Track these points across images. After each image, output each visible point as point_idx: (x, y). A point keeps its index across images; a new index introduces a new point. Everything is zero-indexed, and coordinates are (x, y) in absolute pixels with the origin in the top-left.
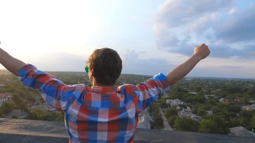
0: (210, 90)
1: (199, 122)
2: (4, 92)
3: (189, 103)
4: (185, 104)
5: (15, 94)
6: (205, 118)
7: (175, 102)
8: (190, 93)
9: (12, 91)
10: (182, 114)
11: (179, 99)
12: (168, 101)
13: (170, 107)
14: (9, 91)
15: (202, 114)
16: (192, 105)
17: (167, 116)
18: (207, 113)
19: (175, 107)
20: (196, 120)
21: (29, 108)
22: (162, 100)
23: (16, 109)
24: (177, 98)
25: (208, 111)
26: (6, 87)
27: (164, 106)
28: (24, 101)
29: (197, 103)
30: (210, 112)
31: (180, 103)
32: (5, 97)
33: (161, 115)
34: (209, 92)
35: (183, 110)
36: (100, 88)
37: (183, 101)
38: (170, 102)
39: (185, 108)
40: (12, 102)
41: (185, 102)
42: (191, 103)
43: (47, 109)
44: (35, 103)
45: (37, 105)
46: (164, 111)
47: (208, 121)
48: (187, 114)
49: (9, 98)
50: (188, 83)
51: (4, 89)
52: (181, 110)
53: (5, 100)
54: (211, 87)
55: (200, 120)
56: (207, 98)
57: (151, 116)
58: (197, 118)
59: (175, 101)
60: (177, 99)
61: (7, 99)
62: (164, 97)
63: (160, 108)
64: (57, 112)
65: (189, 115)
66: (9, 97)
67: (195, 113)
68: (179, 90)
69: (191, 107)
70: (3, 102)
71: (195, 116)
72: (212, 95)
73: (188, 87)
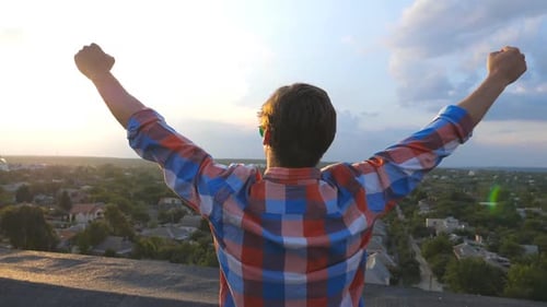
0: (531, 199)
1: (505, 270)
2: (91, 202)
3: (481, 227)
4: (472, 229)
5: (110, 204)
6: (520, 262)
7: (445, 224)
8: (482, 203)
9: (105, 200)
10: (462, 251)
11: (456, 218)
12: (428, 222)
13: (435, 235)
14: (98, 200)
15: (512, 252)
16: (486, 231)
17: (428, 256)
18: (524, 250)
19: (446, 235)
20: (498, 265)
21: (137, 234)
22: (414, 219)
23: (113, 234)
24: (450, 215)
25: (527, 247)
26: (93, 192)
27: (421, 232)
28: (128, 218)
29: (500, 227)
30: (532, 249)
31: (459, 227)
32: (92, 212)
33: (414, 254)
34: (528, 202)
35: (466, 244)
36: (285, 171)
37: (465, 221)
38: (435, 223)
39: (469, 238)
40: (105, 222)
41: (470, 225)
42: (485, 225)
43: (172, 236)
44: (149, 224)
45: (152, 227)
46: (419, 245)
47: (527, 268)
48: (475, 251)
49: (99, 214)
50: (474, 183)
51: (89, 196)
52: (461, 241)
53: (91, 218)
54: (533, 191)
55: (508, 266)
56: (523, 215)
57: (391, 254)
58: (499, 261)
59: (445, 222)
60: (451, 219)
61: (96, 216)
62: (420, 213)
63: (411, 237)
64: (191, 242)
65: (479, 255)
66: (99, 210)
67: (493, 249)
68: (455, 197)
69: (484, 237)
70: (90, 222)
71: (495, 256)
72: (535, 210)
73: (475, 189)
